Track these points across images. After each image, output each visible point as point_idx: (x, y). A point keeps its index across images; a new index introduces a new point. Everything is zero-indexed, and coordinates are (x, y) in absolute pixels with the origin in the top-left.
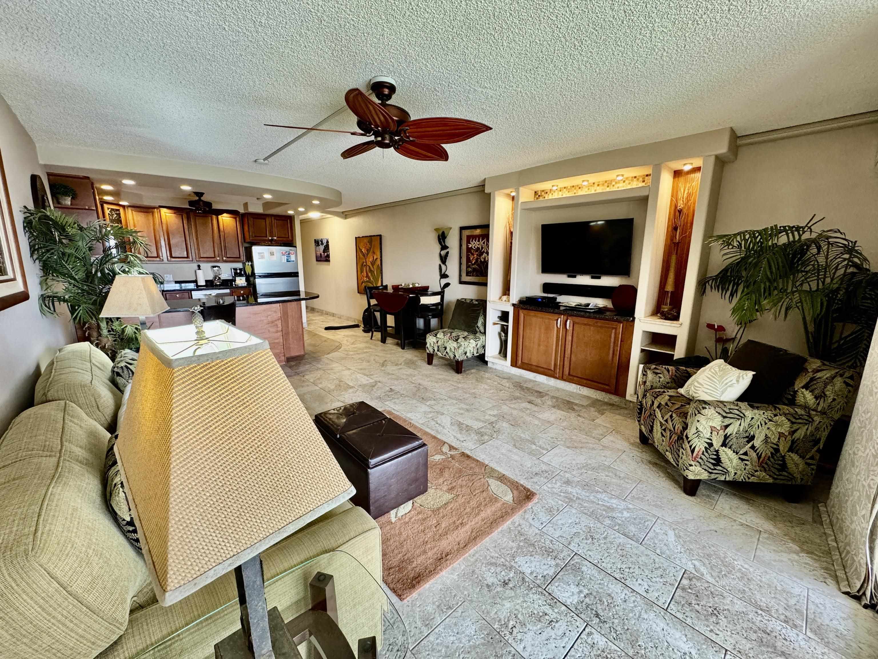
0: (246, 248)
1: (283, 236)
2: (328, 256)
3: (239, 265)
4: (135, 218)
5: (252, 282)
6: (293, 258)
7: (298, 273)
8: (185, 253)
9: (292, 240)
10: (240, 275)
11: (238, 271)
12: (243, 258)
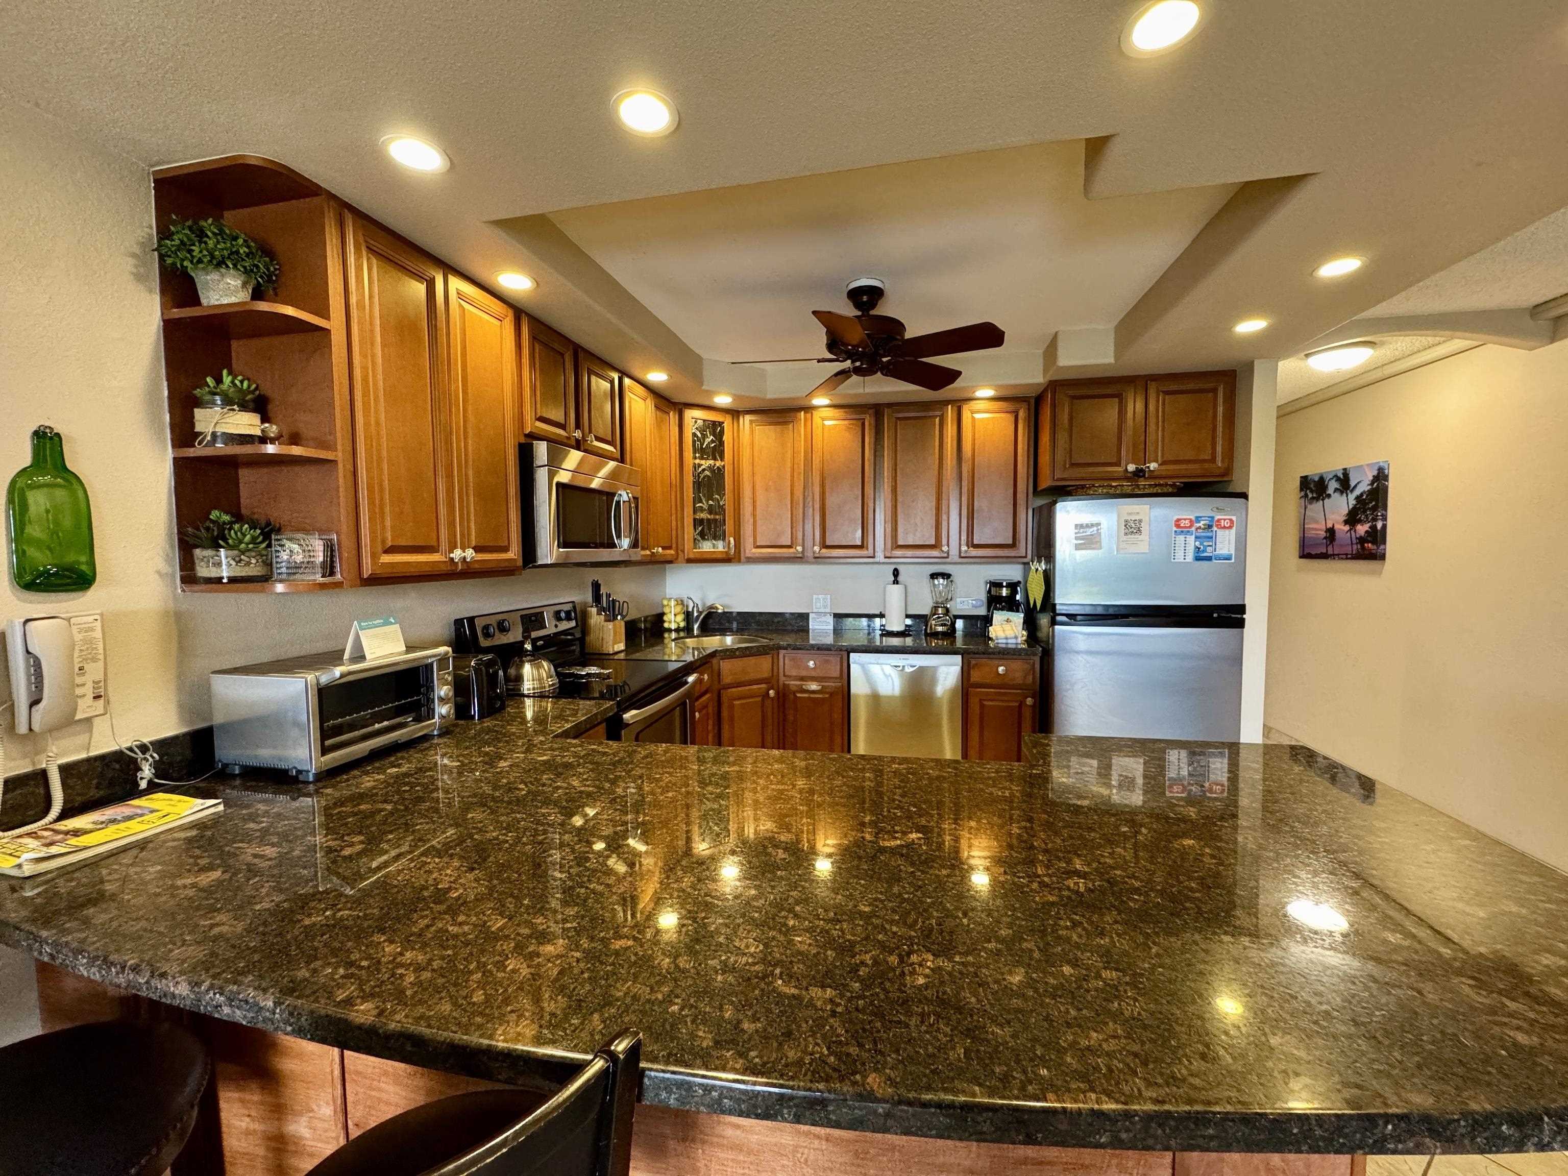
0: (1038, 511)
1: (1190, 455)
2: (1377, 537)
3: (1010, 572)
4: (757, 438)
5: (1042, 634)
6: (1225, 543)
7: (1241, 609)
8: (859, 533)
9: (1228, 471)
10: (1010, 605)
11: (1004, 592)
12: (1026, 546)
